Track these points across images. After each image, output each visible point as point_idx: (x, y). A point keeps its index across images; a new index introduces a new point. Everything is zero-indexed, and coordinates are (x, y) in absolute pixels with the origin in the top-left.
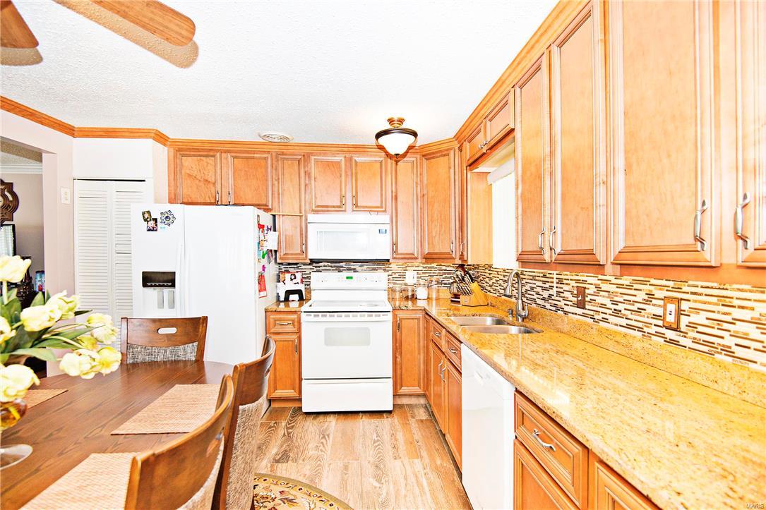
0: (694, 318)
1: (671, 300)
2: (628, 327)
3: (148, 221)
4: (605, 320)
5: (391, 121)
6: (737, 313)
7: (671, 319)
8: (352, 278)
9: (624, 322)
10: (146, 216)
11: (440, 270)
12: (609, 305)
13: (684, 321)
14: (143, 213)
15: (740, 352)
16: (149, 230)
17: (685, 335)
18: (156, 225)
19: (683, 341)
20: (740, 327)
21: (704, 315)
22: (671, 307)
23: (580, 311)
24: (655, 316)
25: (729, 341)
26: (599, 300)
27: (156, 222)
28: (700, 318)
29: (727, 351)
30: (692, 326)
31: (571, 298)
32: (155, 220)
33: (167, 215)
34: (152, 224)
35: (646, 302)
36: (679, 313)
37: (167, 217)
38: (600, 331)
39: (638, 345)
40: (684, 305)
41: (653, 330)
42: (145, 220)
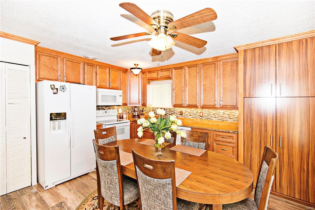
0: (205, 115)
1: (201, 112)
2: (193, 117)
3: (53, 89)
4: (188, 117)
5: (135, 65)
6: (211, 113)
7: (201, 115)
8: (107, 112)
9: (192, 117)
10: (52, 87)
11: (128, 108)
12: (189, 114)
13: (203, 115)
14: (51, 86)
15: (211, 118)
16: (54, 94)
17: (204, 117)
18: (57, 91)
19: (203, 118)
20: (211, 115)
21: (206, 114)
22: (201, 114)
23: (181, 116)
24: (198, 115)
25: (210, 117)
26: (186, 113)
27: (57, 90)
28: (206, 115)
29: (210, 119)
30: (205, 116)
31: (178, 113)
32: (57, 89)
33: (63, 87)
34: (55, 91)
35: (197, 113)
36: (203, 114)
37: (63, 88)
38: (187, 119)
39: (196, 120)
40: (203, 113)
41: (198, 117)
42: (52, 89)
